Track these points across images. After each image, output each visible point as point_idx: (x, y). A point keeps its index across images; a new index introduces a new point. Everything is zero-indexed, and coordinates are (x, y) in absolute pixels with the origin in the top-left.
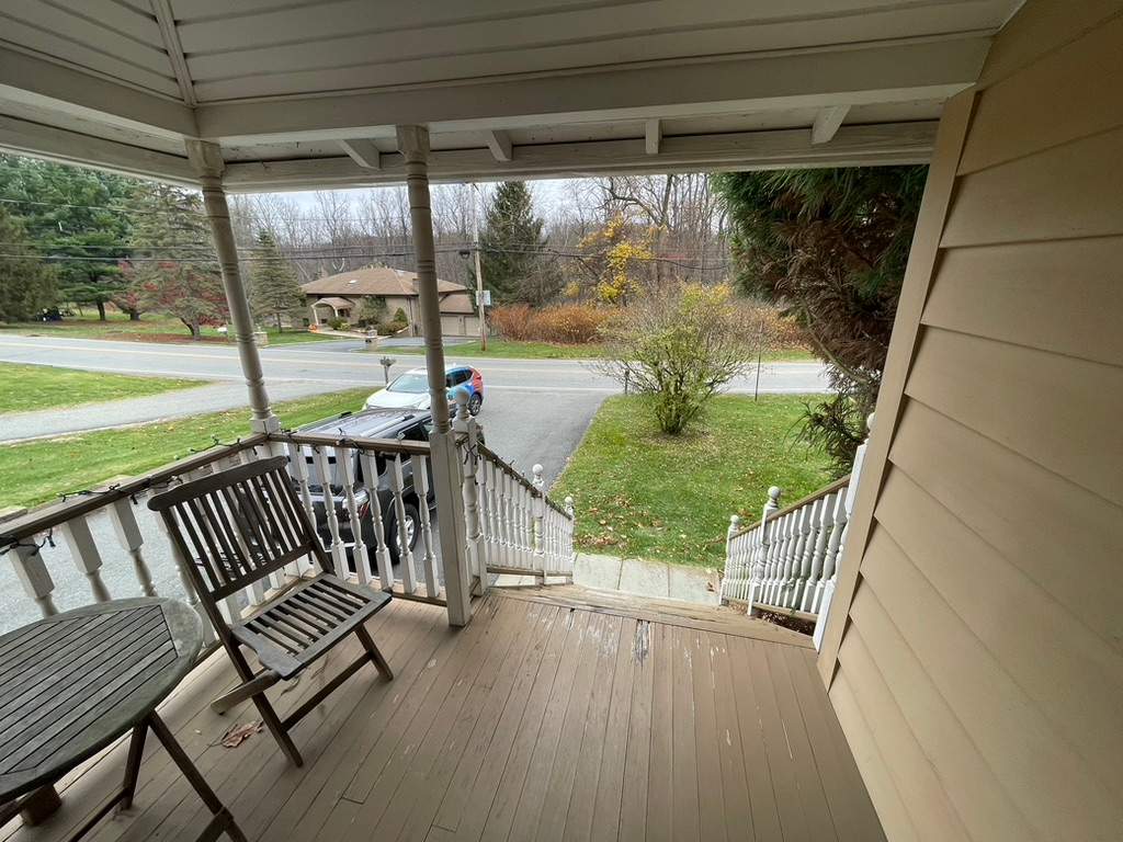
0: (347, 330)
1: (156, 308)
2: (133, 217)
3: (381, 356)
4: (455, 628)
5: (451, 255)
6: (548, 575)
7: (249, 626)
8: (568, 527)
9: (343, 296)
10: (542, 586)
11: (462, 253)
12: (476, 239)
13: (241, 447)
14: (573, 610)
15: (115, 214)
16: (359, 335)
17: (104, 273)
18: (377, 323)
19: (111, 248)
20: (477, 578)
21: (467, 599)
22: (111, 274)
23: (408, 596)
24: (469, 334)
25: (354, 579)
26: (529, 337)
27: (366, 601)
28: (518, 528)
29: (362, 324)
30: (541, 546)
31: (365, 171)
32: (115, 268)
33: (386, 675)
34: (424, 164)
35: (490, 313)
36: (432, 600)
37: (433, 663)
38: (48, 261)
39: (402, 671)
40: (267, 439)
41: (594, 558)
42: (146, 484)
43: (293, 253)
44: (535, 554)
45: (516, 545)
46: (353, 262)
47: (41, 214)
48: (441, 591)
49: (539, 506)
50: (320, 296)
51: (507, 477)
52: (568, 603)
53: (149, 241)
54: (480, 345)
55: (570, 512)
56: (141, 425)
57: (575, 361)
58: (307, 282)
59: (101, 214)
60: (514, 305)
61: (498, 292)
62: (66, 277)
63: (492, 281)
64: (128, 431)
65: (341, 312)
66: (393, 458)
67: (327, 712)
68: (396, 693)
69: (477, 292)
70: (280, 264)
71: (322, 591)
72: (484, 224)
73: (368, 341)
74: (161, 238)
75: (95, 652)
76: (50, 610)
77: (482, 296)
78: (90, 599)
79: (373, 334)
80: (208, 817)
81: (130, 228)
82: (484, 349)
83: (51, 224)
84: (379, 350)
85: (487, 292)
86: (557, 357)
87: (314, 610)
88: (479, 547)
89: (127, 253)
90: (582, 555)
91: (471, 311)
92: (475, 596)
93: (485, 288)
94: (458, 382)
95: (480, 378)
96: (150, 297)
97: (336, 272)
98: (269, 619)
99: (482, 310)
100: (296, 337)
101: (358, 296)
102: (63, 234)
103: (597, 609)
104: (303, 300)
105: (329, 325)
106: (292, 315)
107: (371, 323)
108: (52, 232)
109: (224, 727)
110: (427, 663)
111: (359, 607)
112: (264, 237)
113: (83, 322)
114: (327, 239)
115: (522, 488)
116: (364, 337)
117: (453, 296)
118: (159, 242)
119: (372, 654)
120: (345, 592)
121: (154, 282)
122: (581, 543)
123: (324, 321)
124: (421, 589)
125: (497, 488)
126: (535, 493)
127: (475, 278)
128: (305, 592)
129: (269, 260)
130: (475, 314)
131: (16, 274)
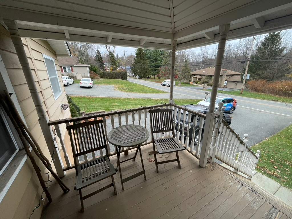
0: (199, 84)
1: (163, 76)
2: (163, 58)
3: (206, 92)
4: (200, 167)
5: (238, 63)
6: (239, 171)
7: (157, 140)
8: (256, 161)
9: (200, 75)
10: (236, 173)
11: (242, 62)
12: (249, 57)
13: (165, 105)
14: (242, 185)
15: (161, 58)
16: (202, 86)
17: (157, 70)
18: (208, 83)
19: (159, 65)
20: (211, 158)
21: (206, 161)
22: (158, 70)
23: (190, 152)
24: (237, 88)
25: (180, 142)
26: (263, 92)
27: (180, 147)
28: (231, 151)
29: (203, 83)
30: (239, 161)
31: (209, 40)
32: (158, 69)
33: (179, 167)
34: (226, 35)
35: (248, 82)
36: (196, 156)
37: (191, 171)
38: (150, 68)
39: (183, 168)
40: (171, 105)
41: (265, 178)
42: (149, 108)
43: (191, 64)
44: (236, 162)
45: (229, 155)
46: (206, 66)
47: (151, 59)
48: (199, 155)
49: (242, 148)
50: (195, 75)
51: (231, 133)
52: (242, 182)
53: (165, 63)
54: (240, 92)
55: (258, 156)
56: (155, 99)
57: (284, 103)
58: (193, 71)
59: (159, 58)
60: (259, 80)
61: (254, 75)
62: (152, 70)
63: (251, 71)
64: (153, 99)
65: (199, 79)
66: (196, 116)
67: (166, 166)
68: (180, 172)
69: (244, 75)
70: (188, 67)
71: (172, 141)
72: (255, 52)
73: (204, 87)
74: (167, 62)
75: (135, 132)
76: (133, 124)
77: (246, 76)
78: (138, 124)
79: (206, 86)
80: (142, 170)
81: (162, 61)
82: (241, 94)
83: (152, 61)
84: (206, 90)
85: (249, 75)
86: (275, 101)
87: (169, 143)
88: (214, 149)
89: (161, 66)
90: (259, 174)
91: (240, 81)
92: (209, 162)
93: (248, 73)
94: (227, 102)
95: (236, 103)
96: (162, 74)
97: (201, 69)
98: (161, 141)
99: (244, 81)
100: (187, 85)
101: (204, 75)
102: (153, 63)
103: (254, 191)
104: (190, 76)
105: (195, 82)
106: (187, 79)
107: (206, 83)
108: (152, 62)
109: (149, 157)
110: (190, 170)
111: (177, 148)
112: (186, 61)
113: (152, 79)
114: (201, 60)
115: (237, 139)
116: (203, 86)
117: (235, 76)
118: (166, 63)
119: (178, 160)
120: (176, 143)
121: (164, 71)
122: (260, 169)
123: (194, 81)
124: (194, 152)
125: (226, 135)
126: (242, 143)
127: (245, 70)
128: (168, 139)
129: (186, 66)
130: (242, 82)
131: (146, 70)
